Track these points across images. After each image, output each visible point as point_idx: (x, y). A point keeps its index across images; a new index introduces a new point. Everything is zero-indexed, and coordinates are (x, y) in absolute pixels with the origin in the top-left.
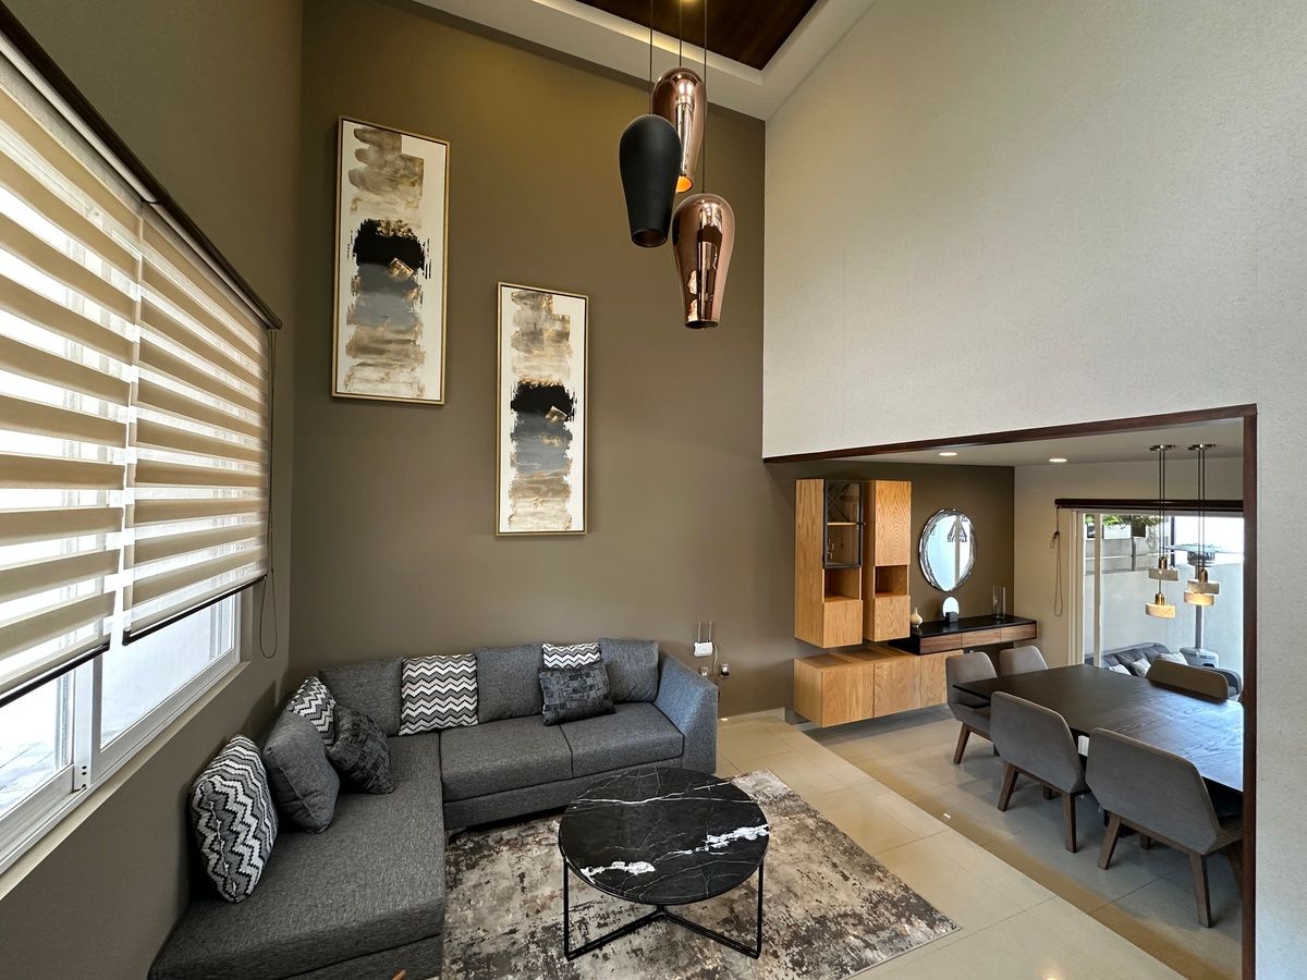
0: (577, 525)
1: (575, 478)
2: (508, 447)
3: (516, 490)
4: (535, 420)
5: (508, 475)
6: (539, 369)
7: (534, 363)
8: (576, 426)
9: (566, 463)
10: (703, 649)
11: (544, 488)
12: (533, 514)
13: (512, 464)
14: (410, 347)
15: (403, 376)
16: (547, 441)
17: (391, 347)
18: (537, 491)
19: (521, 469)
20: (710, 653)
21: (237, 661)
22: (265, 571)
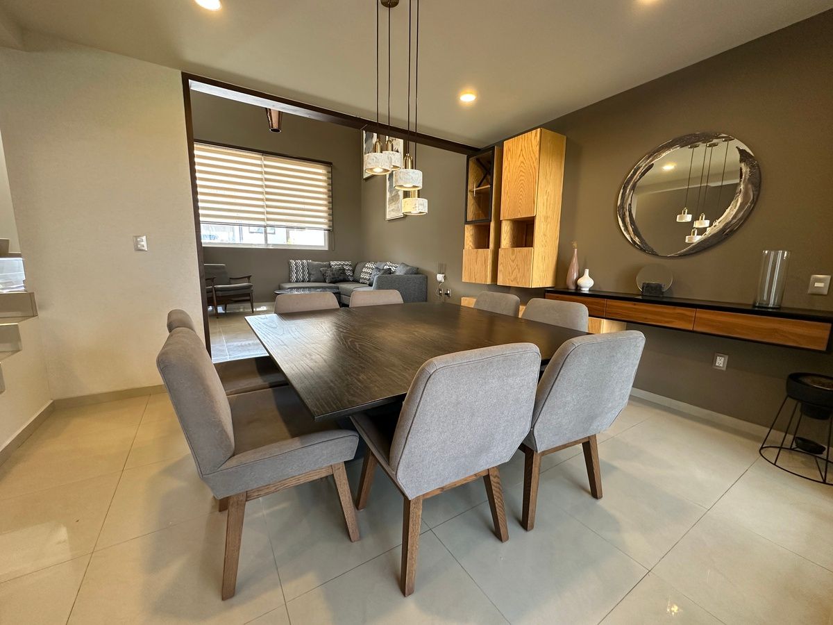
0: (401, 213)
3: (389, 201)
5: (388, 195)
10: (440, 277)
11: (394, 198)
12: (392, 210)
13: (389, 191)
18: (393, 201)
20: (443, 281)
21: (327, 249)
22: (331, 229)
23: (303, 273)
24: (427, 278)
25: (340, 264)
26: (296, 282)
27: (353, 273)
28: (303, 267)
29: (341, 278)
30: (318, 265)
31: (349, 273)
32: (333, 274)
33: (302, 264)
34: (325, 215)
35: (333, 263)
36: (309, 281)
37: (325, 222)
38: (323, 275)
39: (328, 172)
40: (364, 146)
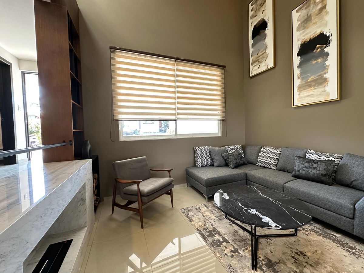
0: (333, 96)
3: (301, 88)
4: (308, 56)
7: (307, 32)
8: (332, 48)
11: (313, 84)
12: (308, 96)
13: (299, 78)
15: (263, 64)
16: (314, 62)
18: (310, 86)
19: (302, 79)
21: (220, 135)
22: (224, 119)
28: (206, 152)
30: (219, 150)
33: (205, 150)
34: (219, 108)
35: (228, 148)
36: (212, 165)
37: (218, 114)
38: (225, 160)
39: (222, 74)
40: (251, 50)
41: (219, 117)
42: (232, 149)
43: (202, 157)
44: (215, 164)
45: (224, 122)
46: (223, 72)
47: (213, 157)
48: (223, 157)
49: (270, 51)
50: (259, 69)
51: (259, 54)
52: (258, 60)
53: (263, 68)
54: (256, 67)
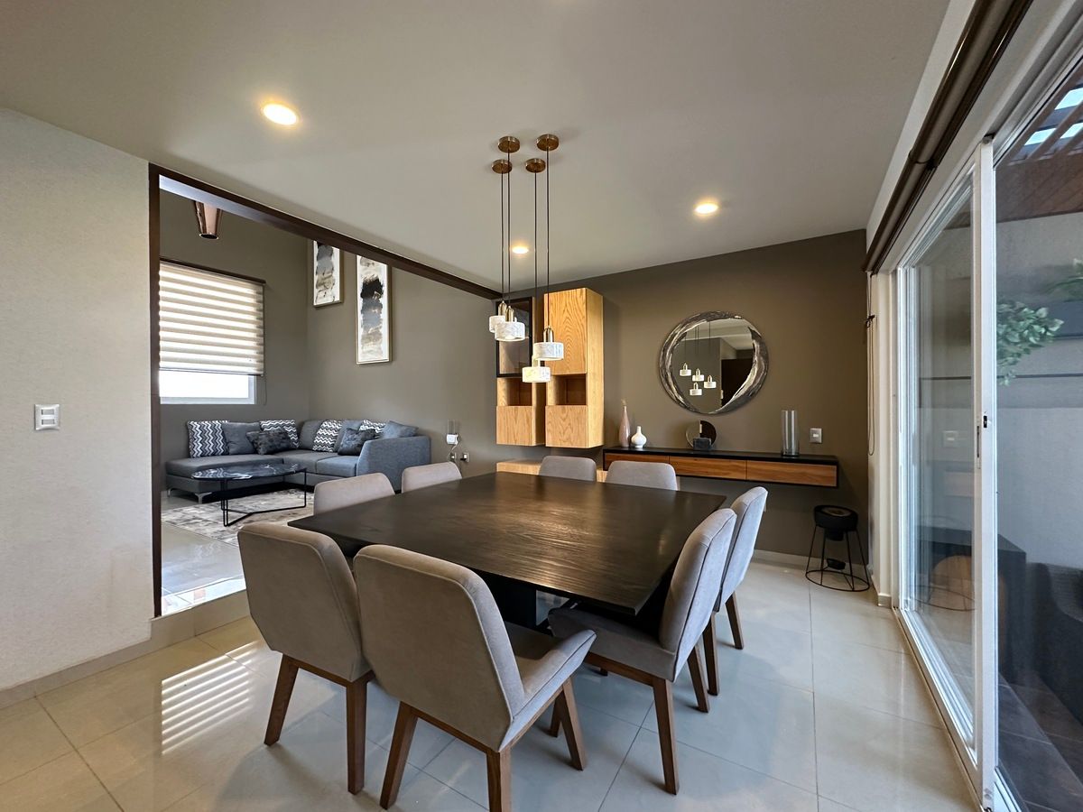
0: (385, 356)
1: (384, 330)
2: (360, 317)
3: (363, 338)
4: (369, 300)
5: (361, 332)
6: (370, 272)
7: (368, 270)
8: (384, 300)
9: (379, 321)
10: (451, 439)
11: (372, 337)
12: (369, 352)
13: (361, 326)
14: (331, 279)
15: (329, 292)
16: (373, 311)
17: (327, 280)
18: (370, 340)
19: (364, 328)
20: (457, 443)
21: (252, 402)
22: (262, 372)
23: (214, 441)
24: (430, 440)
25: (278, 425)
26: (202, 456)
27: (298, 436)
28: (215, 431)
29: (284, 445)
30: (243, 427)
31: (293, 437)
32: (271, 441)
33: (213, 427)
34: (253, 352)
35: (264, 424)
36: (226, 453)
37: (251, 363)
38: (253, 443)
39: (258, 293)
40: (316, 264)
41: (253, 370)
42: (271, 426)
43: (204, 438)
44: (231, 450)
45: (262, 380)
46: (261, 290)
47: (228, 438)
48: (248, 438)
49: (336, 275)
50: (325, 299)
51: (326, 275)
52: (323, 284)
53: (329, 300)
54: (322, 294)
